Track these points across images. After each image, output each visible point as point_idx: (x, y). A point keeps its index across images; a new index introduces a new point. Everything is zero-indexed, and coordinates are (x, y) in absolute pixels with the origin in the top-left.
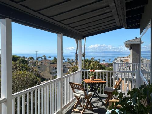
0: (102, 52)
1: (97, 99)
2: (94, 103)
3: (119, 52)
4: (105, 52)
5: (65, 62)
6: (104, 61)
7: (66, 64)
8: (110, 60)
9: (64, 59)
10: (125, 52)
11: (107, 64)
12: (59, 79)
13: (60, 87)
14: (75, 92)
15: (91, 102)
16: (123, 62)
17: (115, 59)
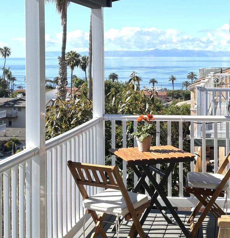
0: (147, 54)
1: (161, 215)
2: (150, 230)
3: (201, 54)
4: (158, 53)
5: (16, 89)
6: (153, 82)
7: (19, 96)
8: (173, 79)
9: (14, 79)
10: (221, 52)
11: (165, 93)
12: (35, 152)
13: (35, 182)
14: (87, 198)
15: (143, 227)
16: (224, 87)
17: (189, 77)
